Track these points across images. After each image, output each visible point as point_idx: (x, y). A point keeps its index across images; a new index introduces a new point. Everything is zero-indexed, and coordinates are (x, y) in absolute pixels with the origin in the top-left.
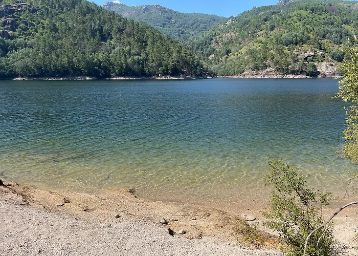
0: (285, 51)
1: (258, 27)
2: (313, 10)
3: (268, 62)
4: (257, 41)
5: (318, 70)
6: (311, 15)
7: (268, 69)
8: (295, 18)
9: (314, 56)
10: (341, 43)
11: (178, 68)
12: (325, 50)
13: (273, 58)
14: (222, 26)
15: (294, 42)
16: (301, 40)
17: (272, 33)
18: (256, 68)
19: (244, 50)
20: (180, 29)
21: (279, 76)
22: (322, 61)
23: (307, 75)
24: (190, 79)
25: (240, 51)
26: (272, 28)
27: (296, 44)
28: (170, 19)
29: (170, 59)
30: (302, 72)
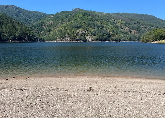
0: (73, 31)
1: (63, 20)
2: (85, 15)
3: (67, 35)
4: (63, 26)
5: (87, 39)
6: (84, 17)
7: (67, 38)
8: (78, 17)
9: (85, 33)
10: (95, 28)
11: (22, 37)
12: (89, 31)
13: (68, 33)
14: (47, 18)
15: (77, 27)
16: (80, 27)
17: (69, 23)
18: (62, 38)
19: (57, 30)
20: (26, 18)
21: (71, 41)
22: (88, 35)
23: (82, 41)
24: (28, 42)
25: (55, 30)
26: (69, 21)
27: (78, 28)
28: (20, 12)
29: (16, 32)
30: (80, 40)
